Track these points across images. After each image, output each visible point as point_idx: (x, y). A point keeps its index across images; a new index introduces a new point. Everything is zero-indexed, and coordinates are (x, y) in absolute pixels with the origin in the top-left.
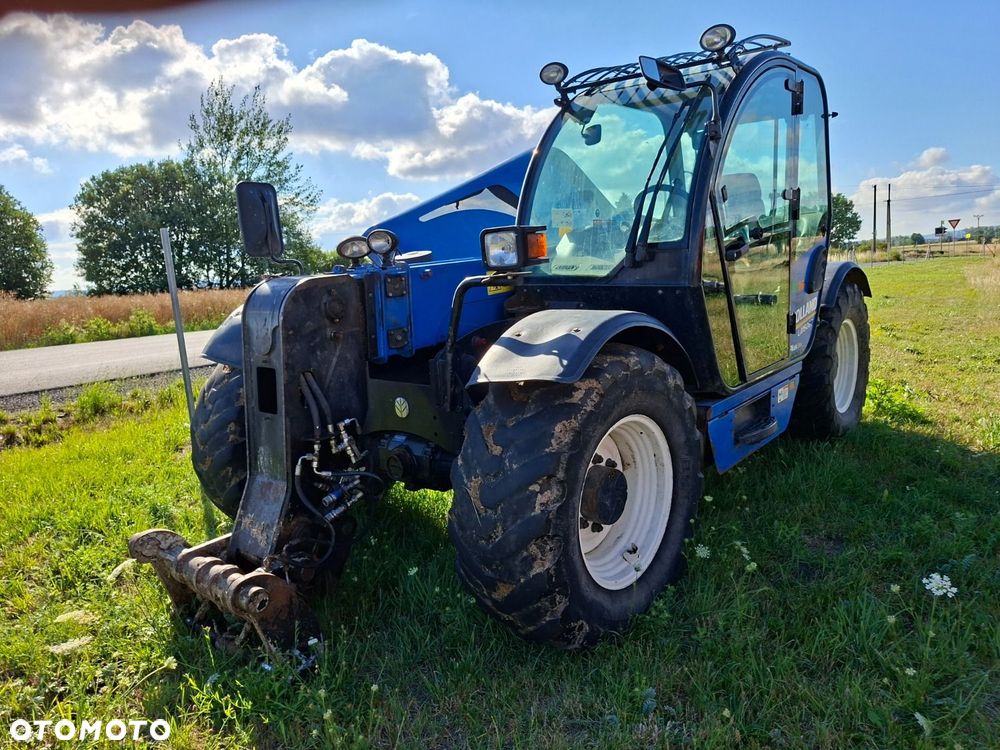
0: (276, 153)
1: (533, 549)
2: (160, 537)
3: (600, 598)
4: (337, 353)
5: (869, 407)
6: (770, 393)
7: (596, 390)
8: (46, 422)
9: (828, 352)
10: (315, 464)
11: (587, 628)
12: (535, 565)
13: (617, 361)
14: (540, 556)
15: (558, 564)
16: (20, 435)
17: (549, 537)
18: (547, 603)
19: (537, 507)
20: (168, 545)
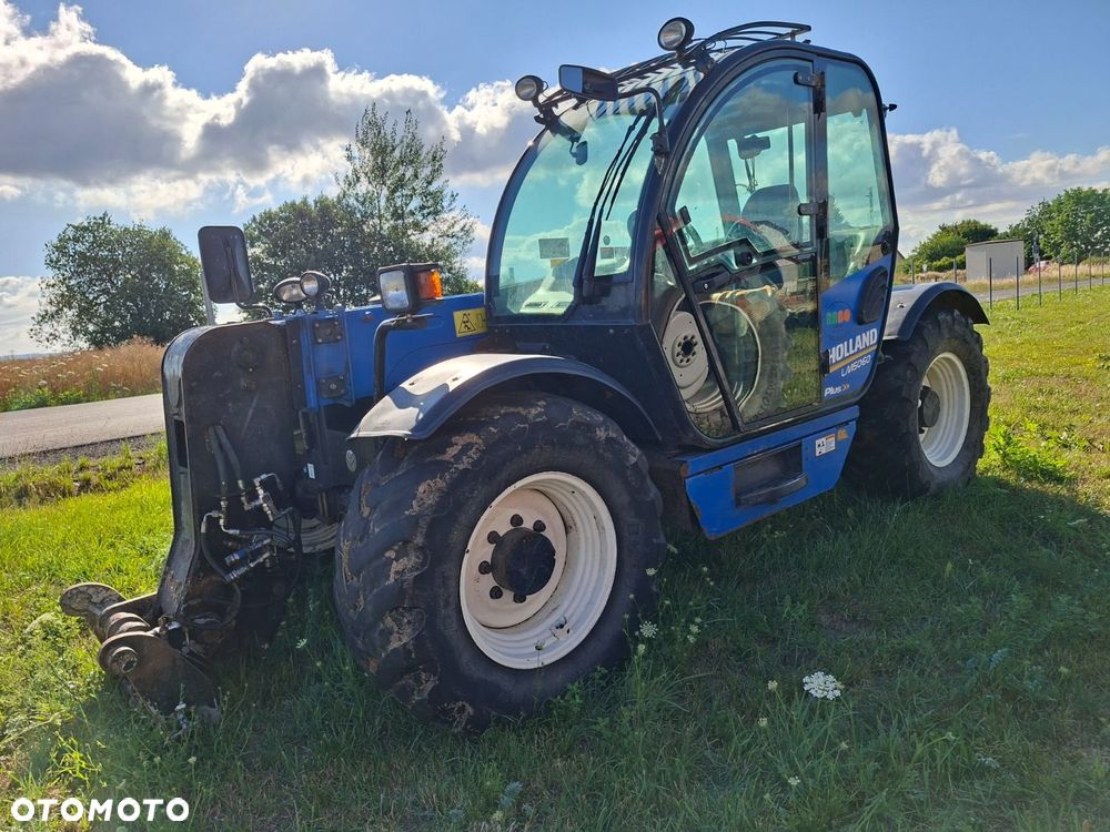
0: (429, 183)
1: (389, 621)
2: (91, 591)
3: (495, 677)
4: (254, 404)
5: (990, 461)
6: (800, 445)
7: (477, 446)
8: (120, 469)
9: (904, 394)
10: (222, 522)
11: (470, 710)
12: (392, 638)
13: (513, 413)
14: (396, 629)
15: (418, 639)
16: (95, 480)
17: (404, 608)
18: (411, 681)
19: (392, 575)
20: (101, 598)
